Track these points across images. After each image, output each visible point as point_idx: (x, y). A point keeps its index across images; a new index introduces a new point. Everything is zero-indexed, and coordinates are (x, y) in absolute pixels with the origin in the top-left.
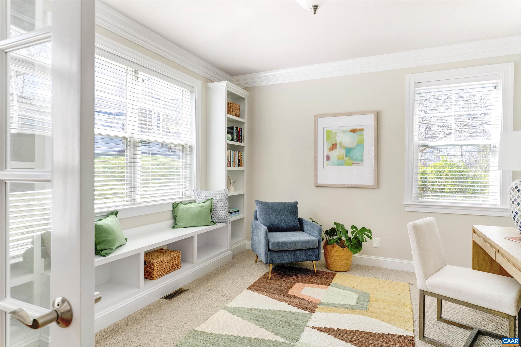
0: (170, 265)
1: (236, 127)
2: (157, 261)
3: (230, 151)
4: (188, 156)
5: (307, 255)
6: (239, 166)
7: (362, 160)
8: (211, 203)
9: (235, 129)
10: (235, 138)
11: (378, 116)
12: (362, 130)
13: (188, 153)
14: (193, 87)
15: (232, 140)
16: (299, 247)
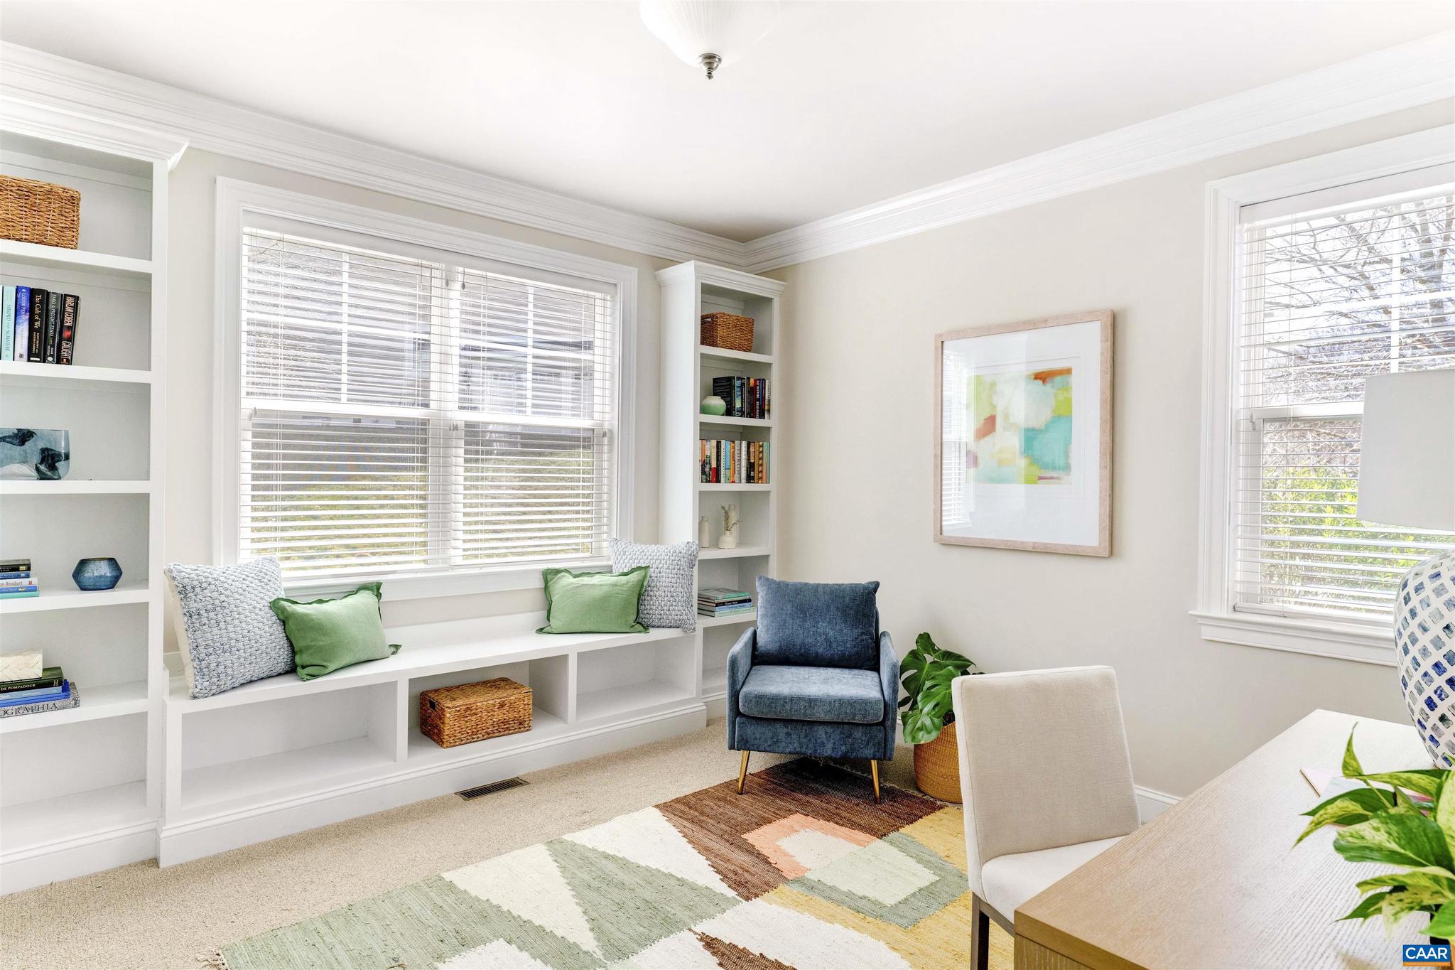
0: (495, 720)
1: (739, 378)
3: (719, 444)
5: (850, 740)
6: (750, 479)
7: (1067, 468)
8: (645, 577)
9: (738, 383)
10: (738, 405)
11: (1115, 326)
12: (1068, 371)
14: (615, 285)
15: (729, 412)
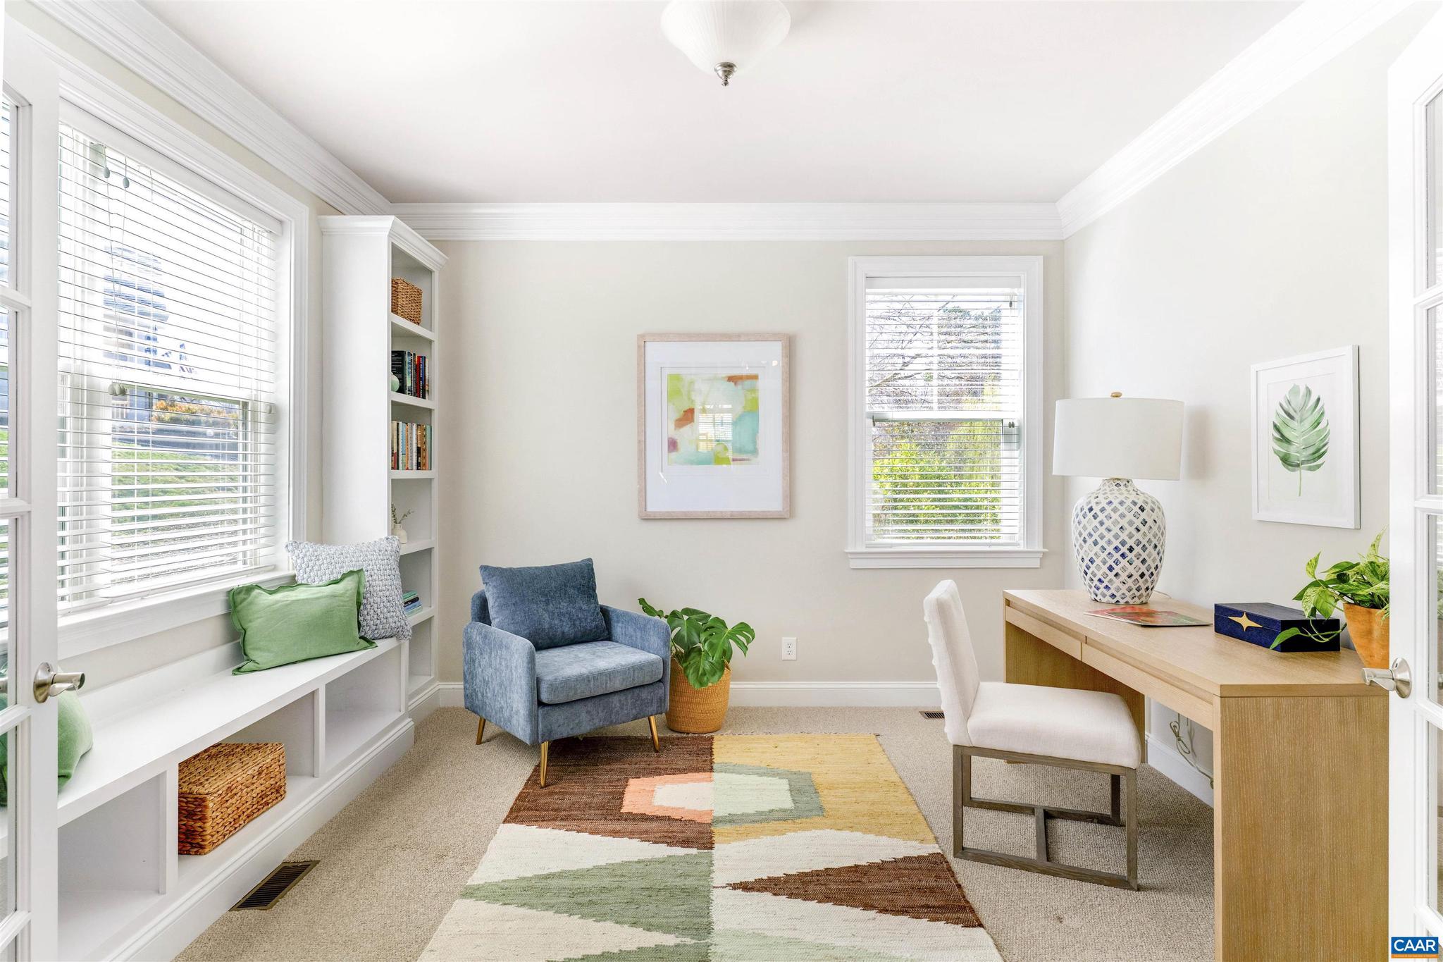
0: (254, 795)
1: (410, 354)
2: (213, 788)
3: (398, 424)
4: (262, 438)
5: (638, 702)
6: (419, 466)
7: (755, 452)
8: (359, 583)
9: (408, 359)
10: (409, 383)
11: (790, 346)
12: (755, 377)
13: (262, 427)
14: (281, 222)
15: (401, 390)
16: (618, 685)
